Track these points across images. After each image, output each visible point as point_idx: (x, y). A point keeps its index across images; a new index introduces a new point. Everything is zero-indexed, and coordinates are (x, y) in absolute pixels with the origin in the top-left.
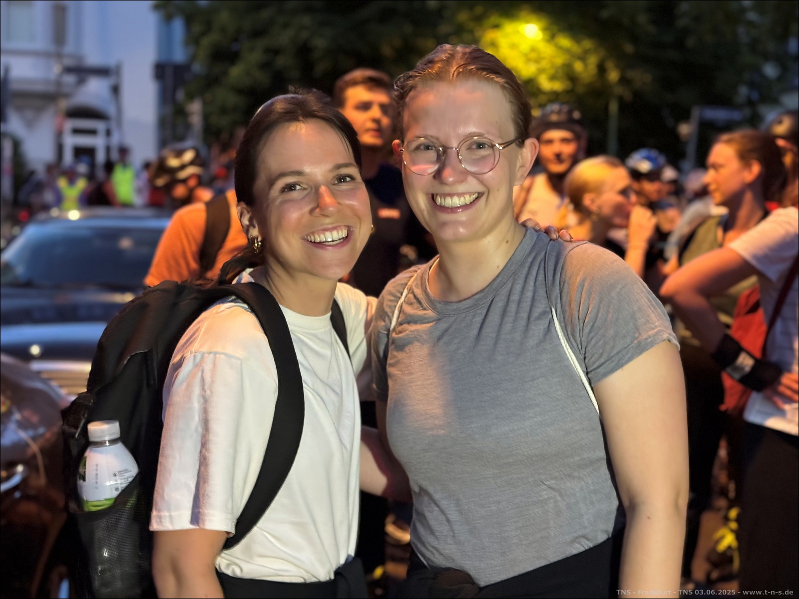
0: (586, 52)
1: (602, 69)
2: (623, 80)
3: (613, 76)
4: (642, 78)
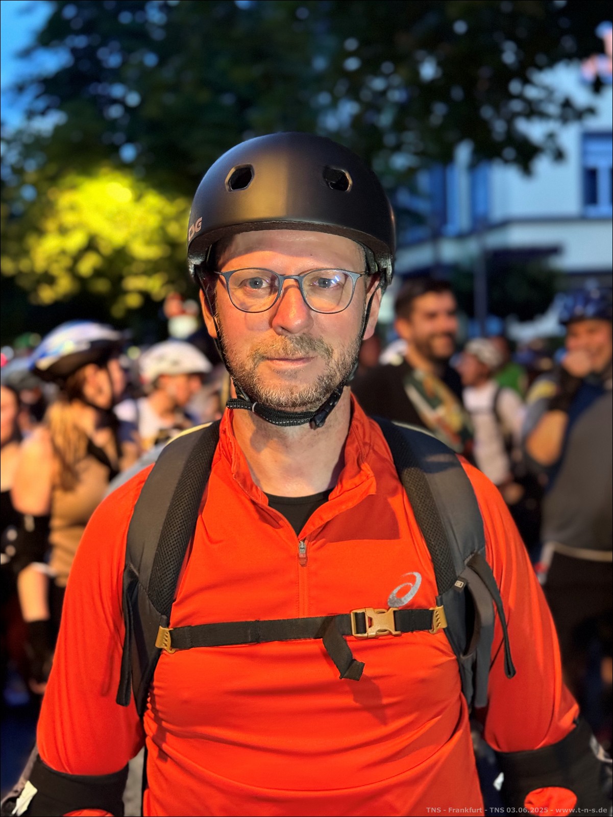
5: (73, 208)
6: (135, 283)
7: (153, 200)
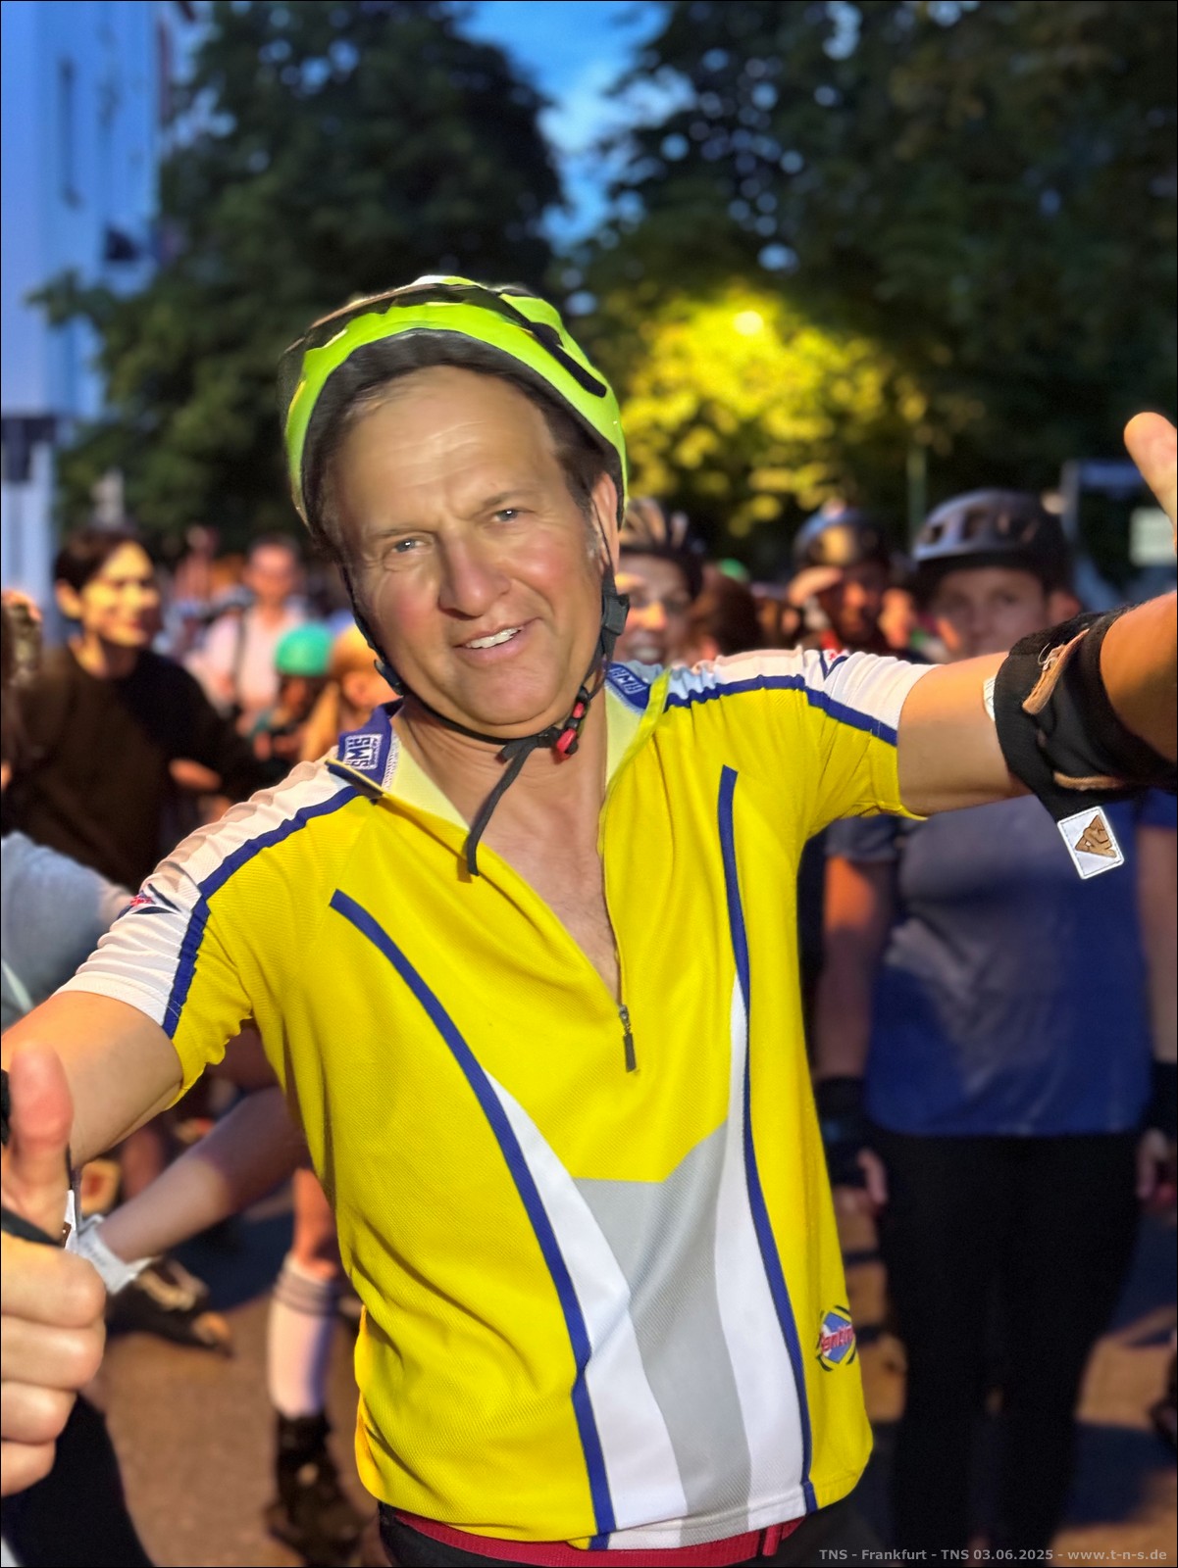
0: (858, 364)
1: (890, 394)
2: (932, 416)
3: (913, 407)
4: (966, 409)
5: (679, 354)
6: (771, 479)
7: (812, 343)
